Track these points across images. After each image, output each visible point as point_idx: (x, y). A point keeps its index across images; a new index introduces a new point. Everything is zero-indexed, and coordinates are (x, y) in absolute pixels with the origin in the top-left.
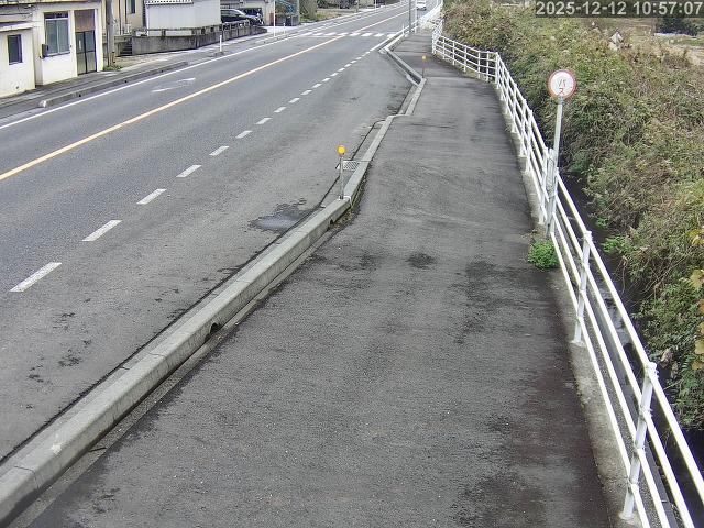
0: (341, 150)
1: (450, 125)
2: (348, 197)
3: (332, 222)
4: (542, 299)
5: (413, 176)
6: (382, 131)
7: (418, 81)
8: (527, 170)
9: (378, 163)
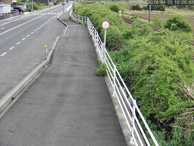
0: (46, 46)
1: (75, 38)
2: (48, 59)
3: (44, 67)
4: (103, 84)
5: (66, 52)
6: (57, 40)
7: (66, 26)
8: (97, 49)
9: (56, 49)
